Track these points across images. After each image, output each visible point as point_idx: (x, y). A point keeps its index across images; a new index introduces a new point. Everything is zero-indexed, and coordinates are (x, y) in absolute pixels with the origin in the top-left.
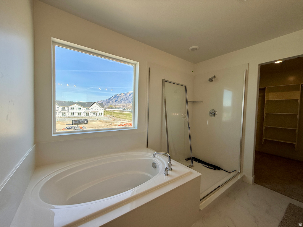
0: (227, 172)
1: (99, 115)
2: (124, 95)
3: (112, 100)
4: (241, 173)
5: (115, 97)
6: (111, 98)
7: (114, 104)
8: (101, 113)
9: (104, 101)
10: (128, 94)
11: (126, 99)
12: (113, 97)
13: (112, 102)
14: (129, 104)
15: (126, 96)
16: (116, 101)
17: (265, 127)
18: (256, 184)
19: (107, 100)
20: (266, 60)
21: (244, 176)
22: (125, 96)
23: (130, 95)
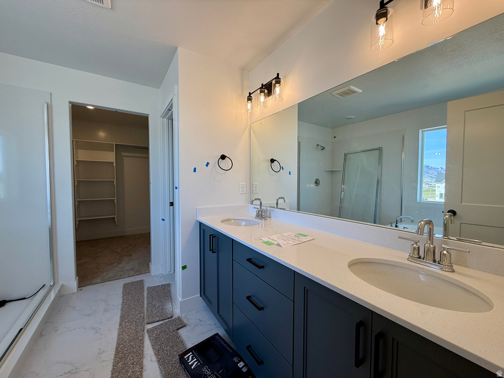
0: (25, 298)
4: (56, 285)
17: (78, 201)
18: (81, 288)
20: (80, 100)
21: (62, 286)
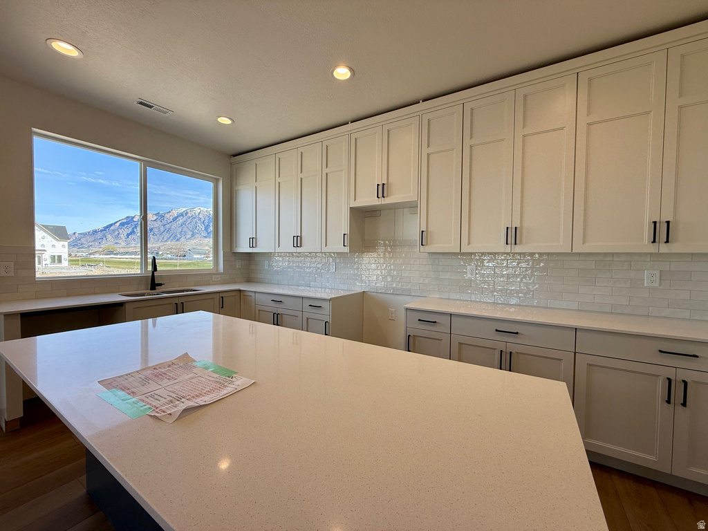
1: (48, 261)
2: (155, 218)
3: (114, 231)
5: (127, 223)
6: (111, 225)
7: (123, 244)
8: (60, 257)
9: (84, 234)
10: (169, 217)
11: (162, 229)
12: (118, 224)
13: (117, 237)
14: (174, 242)
15: (164, 222)
16: (128, 235)
19: (95, 232)
22: (159, 222)
23: (177, 217)
